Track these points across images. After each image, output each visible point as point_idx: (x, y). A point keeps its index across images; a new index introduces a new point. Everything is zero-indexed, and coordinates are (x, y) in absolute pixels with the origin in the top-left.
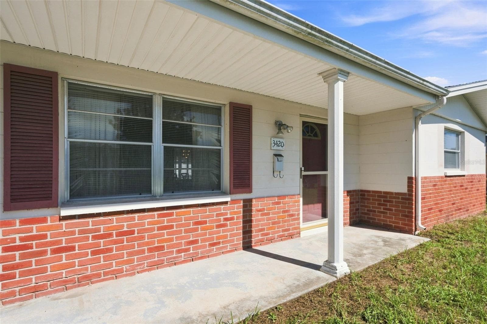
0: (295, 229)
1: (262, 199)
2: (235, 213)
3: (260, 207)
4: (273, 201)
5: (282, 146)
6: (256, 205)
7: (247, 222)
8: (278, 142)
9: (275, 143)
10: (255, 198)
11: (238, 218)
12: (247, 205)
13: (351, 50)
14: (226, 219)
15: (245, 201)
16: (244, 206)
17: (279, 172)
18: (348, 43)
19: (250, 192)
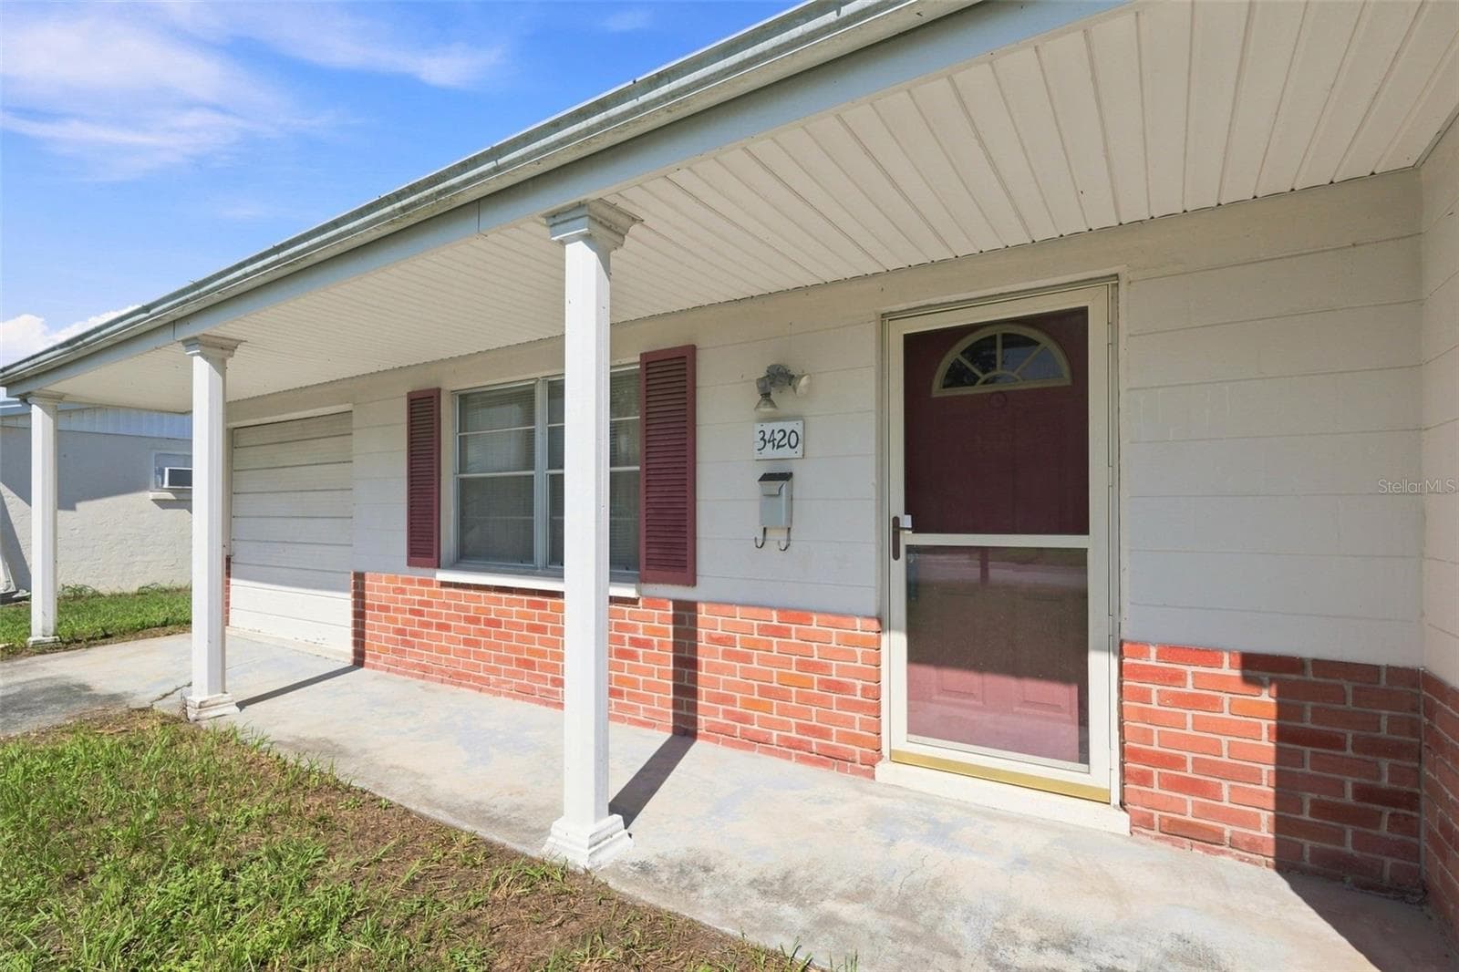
0: (856, 740)
1: (726, 609)
2: (655, 631)
3: (719, 631)
4: (762, 622)
5: (793, 444)
6: (709, 623)
7: (686, 664)
8: (776, 432)
9: (767, 438)
10: (706, 602)
11: (661, 646)
12: (685, 615)
13: (501, 161)
14: (635, 642)
15: (678, 604)
16: (677, 620)
17: (786, 531)
18: (483, 154)
19: (692, 581)
